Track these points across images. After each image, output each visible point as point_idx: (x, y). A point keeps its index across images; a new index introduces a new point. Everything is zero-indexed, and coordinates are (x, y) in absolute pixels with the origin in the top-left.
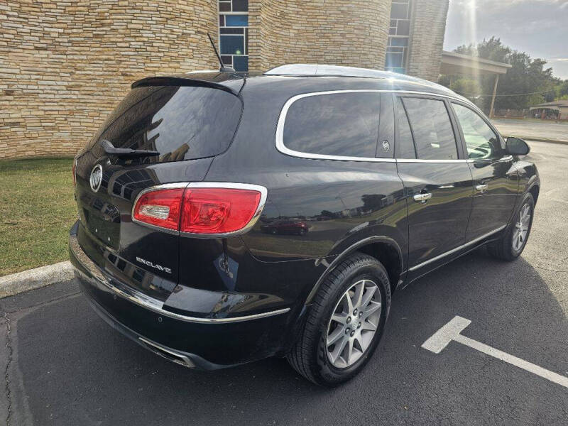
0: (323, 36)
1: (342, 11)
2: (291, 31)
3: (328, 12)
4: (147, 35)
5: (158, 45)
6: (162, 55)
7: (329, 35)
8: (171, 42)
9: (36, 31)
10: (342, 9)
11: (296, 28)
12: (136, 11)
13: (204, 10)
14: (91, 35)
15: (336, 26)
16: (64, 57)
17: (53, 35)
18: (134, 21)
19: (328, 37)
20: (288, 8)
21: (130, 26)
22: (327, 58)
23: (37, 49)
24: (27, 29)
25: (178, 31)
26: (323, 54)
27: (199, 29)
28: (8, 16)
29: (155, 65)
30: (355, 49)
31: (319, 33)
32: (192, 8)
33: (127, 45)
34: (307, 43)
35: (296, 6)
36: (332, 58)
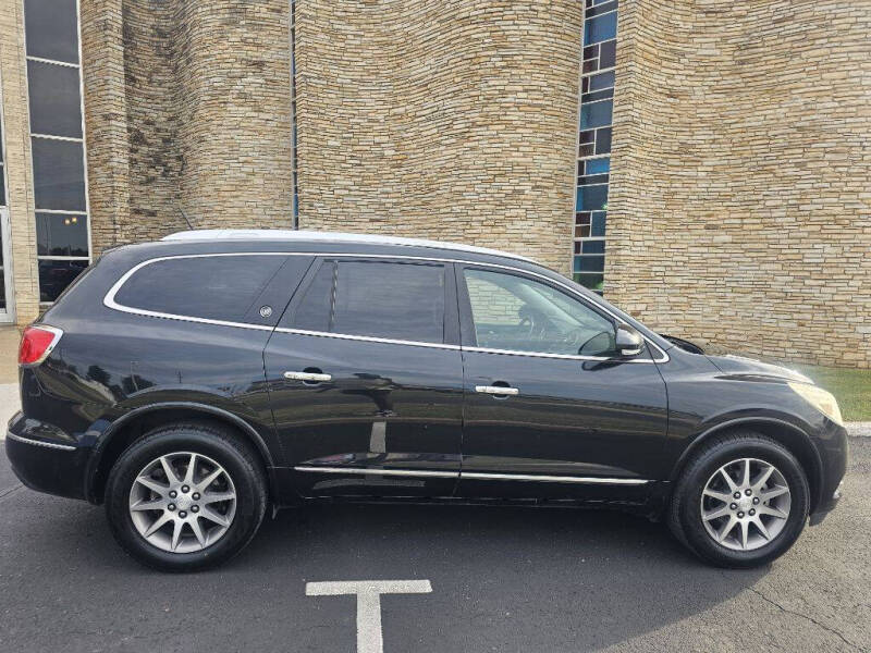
0: (762, 170)
1: (800, 129)
2: (699, 169)
3: (770, 133)
4: (470, 197)
5: (480, 207)
6: (483, 218)
7: (773, 167)
8: (498, 203)
9: (373, 203)
10: (798, 125)
11: (710, 163)
12: (461, 172)
13: (549, 159)
14: (420, 203)
15: (786, 152)
16: (395, 228)
17: (388, 205)
18: (458, 183)
19: (771, 171)
20: (694, 137)
21: (454, 189)
22: (768, 203)
23: (372, 221)
24: (365, 202)
25: (508, 189)
26: (760, 197)
27: (538, 184)
28: (350, 190)
29: (474, 231)
30: (827, 185)
31: (754, 167)
32: (530, 159)
33: (449, 210)
34: (730, 184)
35: (711, 132)
36: (779, 202)
